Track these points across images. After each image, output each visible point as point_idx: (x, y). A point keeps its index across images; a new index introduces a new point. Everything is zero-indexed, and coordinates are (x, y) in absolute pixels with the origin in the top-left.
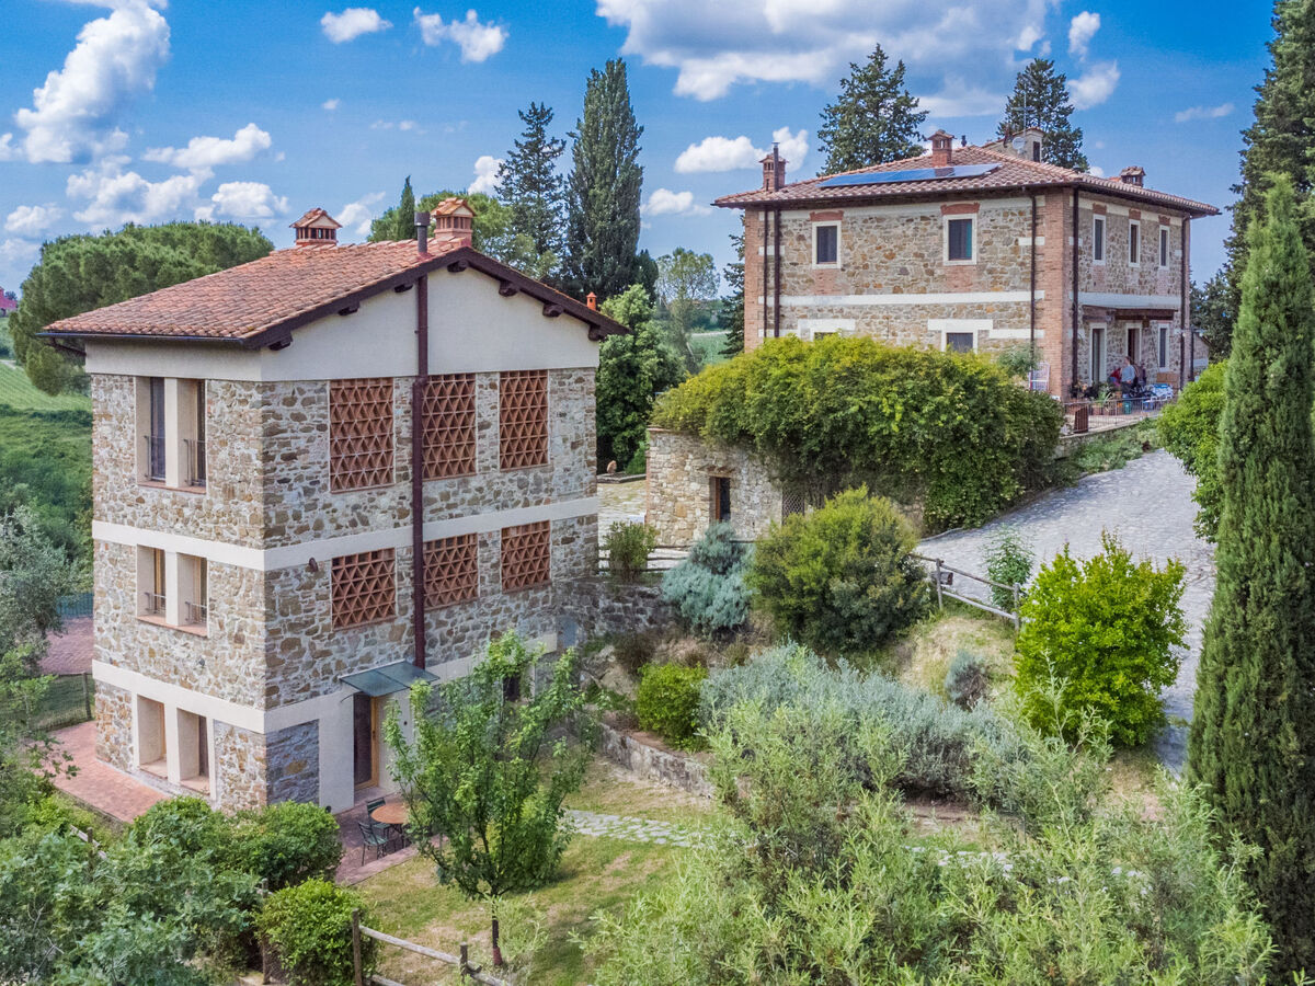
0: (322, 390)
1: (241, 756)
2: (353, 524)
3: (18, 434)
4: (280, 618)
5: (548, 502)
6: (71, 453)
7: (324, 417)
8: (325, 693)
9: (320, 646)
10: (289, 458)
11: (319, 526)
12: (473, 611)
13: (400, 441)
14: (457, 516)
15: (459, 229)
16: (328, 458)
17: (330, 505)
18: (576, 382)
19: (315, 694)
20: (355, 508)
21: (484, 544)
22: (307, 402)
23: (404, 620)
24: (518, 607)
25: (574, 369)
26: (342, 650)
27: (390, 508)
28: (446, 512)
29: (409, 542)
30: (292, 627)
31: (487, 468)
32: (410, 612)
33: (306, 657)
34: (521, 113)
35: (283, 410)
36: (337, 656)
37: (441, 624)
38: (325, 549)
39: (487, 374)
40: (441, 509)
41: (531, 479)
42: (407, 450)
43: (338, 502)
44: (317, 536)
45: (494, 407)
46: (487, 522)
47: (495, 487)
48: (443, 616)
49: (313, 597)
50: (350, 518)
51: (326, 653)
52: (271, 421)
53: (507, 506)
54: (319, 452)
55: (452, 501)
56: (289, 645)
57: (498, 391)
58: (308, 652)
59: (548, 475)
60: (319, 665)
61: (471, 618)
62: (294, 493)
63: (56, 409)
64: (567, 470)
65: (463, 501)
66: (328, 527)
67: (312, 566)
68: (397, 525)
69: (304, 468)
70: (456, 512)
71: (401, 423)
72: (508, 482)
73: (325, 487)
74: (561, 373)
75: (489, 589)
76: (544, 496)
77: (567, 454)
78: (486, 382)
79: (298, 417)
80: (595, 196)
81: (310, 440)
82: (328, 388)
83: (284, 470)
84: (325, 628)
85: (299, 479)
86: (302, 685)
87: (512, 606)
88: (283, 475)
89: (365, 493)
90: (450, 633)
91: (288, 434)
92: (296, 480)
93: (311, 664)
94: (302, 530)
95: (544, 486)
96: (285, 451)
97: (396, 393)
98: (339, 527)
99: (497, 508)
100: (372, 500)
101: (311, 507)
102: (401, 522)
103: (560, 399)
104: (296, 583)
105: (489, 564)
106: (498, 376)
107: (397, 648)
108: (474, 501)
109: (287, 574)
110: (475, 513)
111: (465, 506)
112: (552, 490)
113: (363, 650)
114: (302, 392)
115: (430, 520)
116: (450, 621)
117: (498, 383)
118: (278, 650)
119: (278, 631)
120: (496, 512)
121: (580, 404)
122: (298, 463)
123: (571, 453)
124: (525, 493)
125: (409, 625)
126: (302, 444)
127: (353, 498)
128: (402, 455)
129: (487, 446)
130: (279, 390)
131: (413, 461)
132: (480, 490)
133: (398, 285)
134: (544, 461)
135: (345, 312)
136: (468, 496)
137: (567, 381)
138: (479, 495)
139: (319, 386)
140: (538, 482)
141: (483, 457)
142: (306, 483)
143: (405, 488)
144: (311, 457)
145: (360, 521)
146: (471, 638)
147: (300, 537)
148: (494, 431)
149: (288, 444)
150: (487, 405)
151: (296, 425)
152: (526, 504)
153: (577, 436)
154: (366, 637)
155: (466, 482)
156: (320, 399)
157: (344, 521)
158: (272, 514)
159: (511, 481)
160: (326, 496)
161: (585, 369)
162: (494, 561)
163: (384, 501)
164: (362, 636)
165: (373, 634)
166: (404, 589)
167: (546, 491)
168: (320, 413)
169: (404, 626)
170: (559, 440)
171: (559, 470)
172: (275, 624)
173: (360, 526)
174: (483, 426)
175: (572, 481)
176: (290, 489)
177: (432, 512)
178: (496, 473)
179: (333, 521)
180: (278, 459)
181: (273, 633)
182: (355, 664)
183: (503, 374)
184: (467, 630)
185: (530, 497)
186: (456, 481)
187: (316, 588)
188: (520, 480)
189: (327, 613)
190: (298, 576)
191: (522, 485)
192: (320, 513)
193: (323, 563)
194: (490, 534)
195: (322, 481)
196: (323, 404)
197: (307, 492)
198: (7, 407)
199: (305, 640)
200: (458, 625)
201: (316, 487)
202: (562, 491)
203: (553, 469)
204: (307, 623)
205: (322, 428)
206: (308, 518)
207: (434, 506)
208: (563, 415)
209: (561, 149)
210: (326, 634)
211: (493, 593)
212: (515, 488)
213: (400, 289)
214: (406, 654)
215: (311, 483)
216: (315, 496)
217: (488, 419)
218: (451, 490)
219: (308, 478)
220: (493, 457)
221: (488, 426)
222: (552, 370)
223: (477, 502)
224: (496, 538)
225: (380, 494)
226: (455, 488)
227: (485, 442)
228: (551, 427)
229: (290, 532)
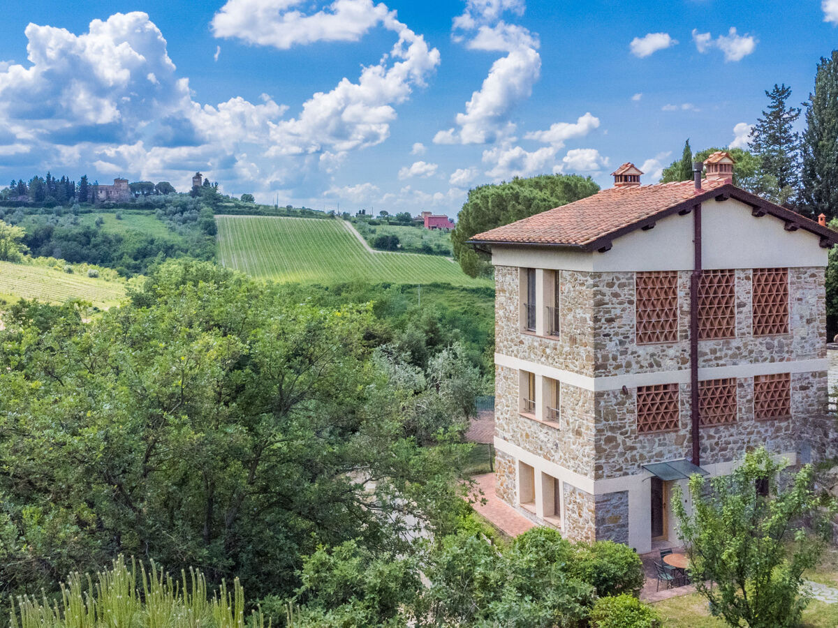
0: (631, 278)
1: (580, 507)
2: (651, 365)
3: (453, 301)
4: (604, 422)
5: (789, 360)
6: (482, 312)
7: (632, 295)
8: (633, 474)
9: (629, 443)
10: (610, 321)
11: (629, 365)
12: (733, 430)
13: (682, 312)
14: (722, 365)
15: (724, 173)
16: (635, 323)
17: (636, 353)
18: (810, 276)
19: (626, 474)
20: (652, 355)
21: (741, 385)
22: (622, 286)
23: (685, 432)
24: (766, 431)
25: (809, 268)
26: (644, 447)
27: (676, 357)
28: (714, 362)
29: (688, 380)
30: (612, 429)
31: (743, 334)
32: (689, 427)
33: (621, 449)
34: (767, 93)
35: (606, 290)
36: (640, 450)
37: (710, 437)
38: (633, 380)
39: (744, 270)
40: (710, 360)
41: (776, 343)
42: (687, 319)
43: (641, 351)
44: (628, 372)
45: (749, 293)
46: (744, 371)
47: (749, 347)
48: (712, 432)
49: (625, 411)
50: (649, 362)
51: (632, 448)
52: (599, 297)
53: (758, 361)
54: (628, 318)
55: (718, 354)
56: (609, 440)
57: (751, 282)
58: (621, 446)
59: (789, 342)
60: (629, 455)
61: (731, 435)
62: (613, 343)
63: (474, 287)
64: (803, 338)
65: (726, 355)
66: (635, 366)
67: (624, 391)
68: (680, 368)
69: (619, 328)
70: (721, 362)
71: (683, 301)
72: (759, 344)
73: (632, 341)
74: (797, 269)
75: (745, 417)
76: (786, 356)
77: (803, 327)
78: (742, 275)
79: (616, 295)
80: (823, 146)
81: (623, 310)
82: (635, 277)
83: (607, 329)
84: (633, 432)
85: (616, 334)
86: (618, 467)
87: (762, 430)
88: (607, 331)
89: (659, 346)
90: (717, 444)
91: (610, 306)
92: (614, 335)
93: (623, 454)
94: (618, 367)
95: (786, 349)
96: (607, 316)
97: (679, 281)
98: (642, 367)
99: (751, 362)
100: (663, 351)
101: (624, 353)
102: (683, 366)
103: (798, 288)
104: (614, 401)
105: (745, 400)
106: (751, 272)
107: (680, 450)
108: (734, 356)
109: (608, 395)
110: (734, 364)
111: (728, 358)
112: (792, 352)
113: (657, 449)
114: (618, 279)
115: (703, 367)
116: (717, 436)
117: (751, 276)
118: (602, 442)
119: (603, 430)
120: (750, 365)
121: (814, 292)
122: (615, 324)
123: (807, 327)
124: (772, 353)
125: (688, 436)
126: (618, 312)
127: (651, 349)
128: (684, 322)
129: (744, 318)
130: (604, 277)
131: (691, 327)
132: (738, 348)
133: (681, 210)
134: (786, 331)
135: (646, 228)
136: (730, 352)
137: (803, 276)
138: (738, 352)
139: (629, 275)
140: (781, 346)
141: (741, 326)
142: (621, 337)
143: (686, 344)
144: (624, 321)
145: (655, 364)
146: (732, 449)
147: (617, 372)
148: (748, 309)
149: (610, 312)
150: (743, 291)
151: (615, 300)
152: (773, 360)
153: (811, 314)
154: (660, 440)
155: (728, 343)
156: (629, 284)
157: (645, 364)
158: (599, 356)
159: (761, 343)
160: (633, 347)
161: (817, 268)
162: (749, 397)
163: (671, 352)
164: (656, 440)
165: (664, 439)
166: (684, 411)
167: (787, 352)
168: (630, 293)
169: (685, 436)
170: (797, 317)
171: (797, 338)
172: (600, 426)
173: (655, 367)
174: (741, 305)
175: (807, 346)
176: (611, 341)
177: (704, 361)
178: (750, 338)
179: (638, 362)
180: (603, 321)
181: (599, 431)
182: (651, 457)
183: (755, 270)
184: (730, 443)
185: (776, 356)
186: (721, 342)
187: (627, 405)
188: (767, 343)
189: (634, 422)
190: (615, 397)
191: (770, 347)
192: (629, 357)
193: (631, 390)
194: (746, 379)
195: (631, 336)
196: (631, 287)
197: (621, 343)
198: (449, 284)
199: (620, 438)
200: (723, 439)
201: (627, 340)
202: (799, 353)
203: (792, 337)
204: (621, 428)
205: (631, 302)
206: (622, 360)
207: (706, 358)
208: (800, 299)
209: (797, 115)
210: (633, 436)
211: (748, 420)
212: (764, 349)
213: (683, 213)
214: (686, 455)
215: (624, 338)
216: (626, 346)
217: (744, 300)
218: (718, 348)
219: (622, 334)
220: (747, 327)
221: (744, 305)
222: (791, 268)
223: (736, 357)
224: (750, 382)
225: (669, 347)
226: (721, 347)
227: (742, 316)
228: (791, 308)
229: (610, 368)
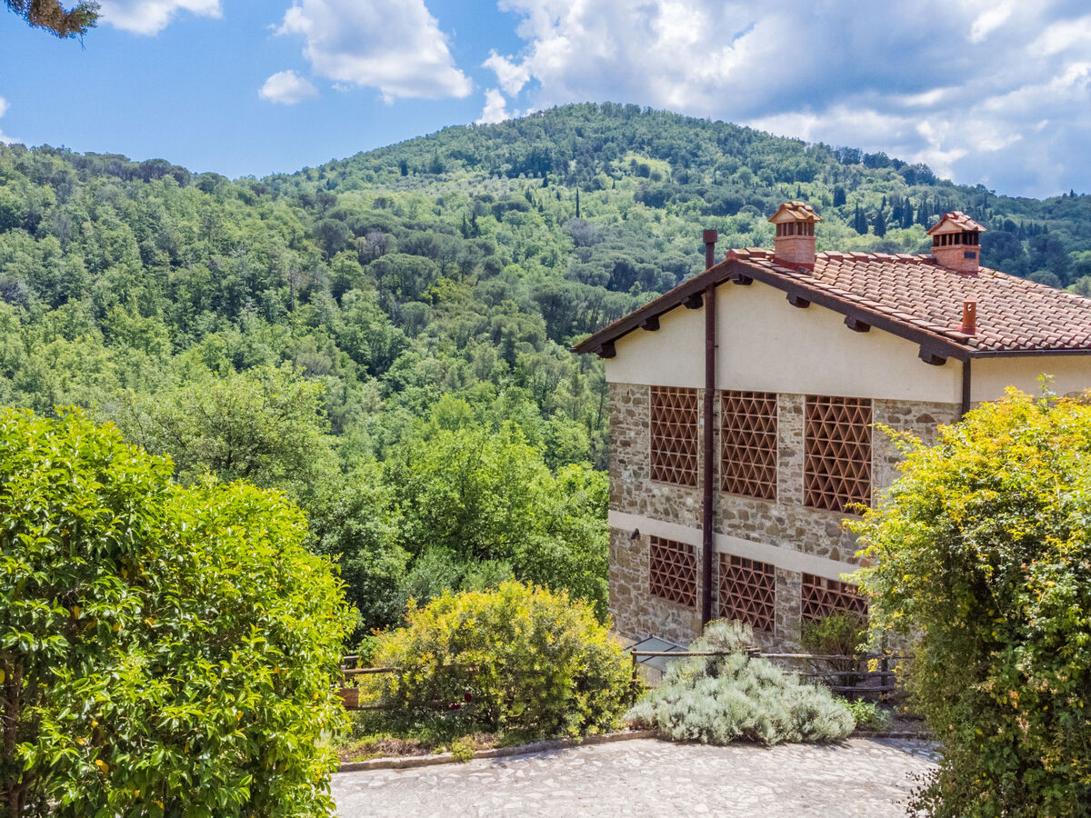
0: (646, 394)
2: (666, 512)
4: (618, 566)
7: (647, 416)
9: (641, 602)
10: (626, 444)
11: (644, 505)
13: (701, 449)
14: (755, 540)
16: (649, 451)
17: (650, 491)
18: (919, 420)
20: (668, 499)
21: (783, 581)
22: (637, 402)
25: (916, 404)
26: (656, 615)
27: (695, 509)
28: (743, 532)
30: (625, 577)
31: (790, 500)
33: (633, 606)
35: (621, 405)
36: (654, 618)
38: (647, 525)
39: (792, 396)
40: (738, 527)
43: (656, 490)
44: (642, 512)
45: (800, 434)
46: (787, 559)
47: (798, 524)
49: (639, 561)
50: (665, 507)
51: (645, 611)
52: (615, 412)
53: (812, 550)
54: (644, 444)
55: (750, 522)
56: (623, 590)
57: (803, 417)
58: (635, 603)
60: (643, 618)
62: (627, 473)
65: (761, 526)
66: (648, 508)
67: (636, 534)
68: (698, 527)
69: (634, 455)
70: (754, 535)
73: (647, 474)
74: (893, 405)
75: (787, 632)
78: (789, 405)
79: (630, 413)
81: (638, 433)
82: (650, 392)
83: (622, 453)
84: (644, 590)
85: (631, 462)
86: (631, 627)
88: (621, 456)
89: (675, 489)
91: (624, 426)
92: (629, 463)
93: (637, 614)
94: (632, 504)
96: (622, 438)
97: (699, 404)
98: (656, 511)
99: (799, 547)
100: (680, 497)
101: (639, 487)
104: (629, 545)
105: (787, 605)
106: (803, 400)
108: (771, 531)
109: (623, 534)
110: (773, 543)
111: (763, 532)
113: (670, 625)
114: (633, 394)
115: (729, 534)
117: (803, 407)
118: (617, 590)
119: (617, 575)
120: (799, 552)
122: (629, 449)
124: (836, 543)
126: (632, 435)
127: (666, 490)
129: (791, 474)
130: (619, 390)
131: (705, 470)
132: (780, 520)
135: (645, 328)
136: (768, 524)
137: (902, 417)
138: (780, 527)
139: (643, 391)
141: (784, 486)
142: (636, 467)
144: (638, 447)
145: (670, 513)
147: (630, 509)
148: (799, 459)
149: (626, 433)
150: (791, 431)
151: (629, 419)
152: (836, 556)
154: (674, 615)
155: (767, 508)
156: (643, 401)
157: (660, 508)
158: (614, 484)
159: (816, 522)
160: (647, 482)
161: (937, 405)
162: (793, 604)
163: (689, 501)
164: (671, 612)
165: (679, 616)
168: (645, 411)
172: (615, 569)
173: (671, 516)
174: (788, 453)
176: (626, 469)
177: (730, 526)
178: (800, 510)
179: (652, 504)
180: (618, 443)
181: (613, 575)
182: (663, 632)
183: (811, 399)
185: (842, 551)
186: (755, 503)
187: (640, 554)
188: (829, 525)
189: (646, 579)
191: (832, 533)
192: (644, 494)
193: (645, 537)
194: (789, 573)
195: (645, 469)
196: (646, 405)
197: (635, 474)
199: (632, 592)
201: (642, 472)
204: (634, 579)
205: (645, 425)
206: (639, 496)
207: (734, 521)
210: (646, 596)
211: (790, 638)
212: (822, 532)
213: (693, 305)
215: (640, 469)
216: (640, 480)
217: (790, 445)
218: (750, 511)
219: (637, 464)
220: (796, 490)
221: (792, 454)
222: (877, 400)
223: (777, 533)
224: (796, 580)
225: (688, 494)
226: (754, 511)
227: (788, 471)
228: (876, 473)
229: (625, 502)
